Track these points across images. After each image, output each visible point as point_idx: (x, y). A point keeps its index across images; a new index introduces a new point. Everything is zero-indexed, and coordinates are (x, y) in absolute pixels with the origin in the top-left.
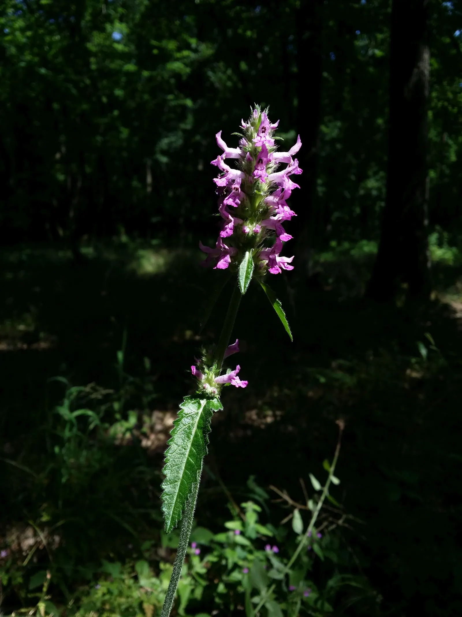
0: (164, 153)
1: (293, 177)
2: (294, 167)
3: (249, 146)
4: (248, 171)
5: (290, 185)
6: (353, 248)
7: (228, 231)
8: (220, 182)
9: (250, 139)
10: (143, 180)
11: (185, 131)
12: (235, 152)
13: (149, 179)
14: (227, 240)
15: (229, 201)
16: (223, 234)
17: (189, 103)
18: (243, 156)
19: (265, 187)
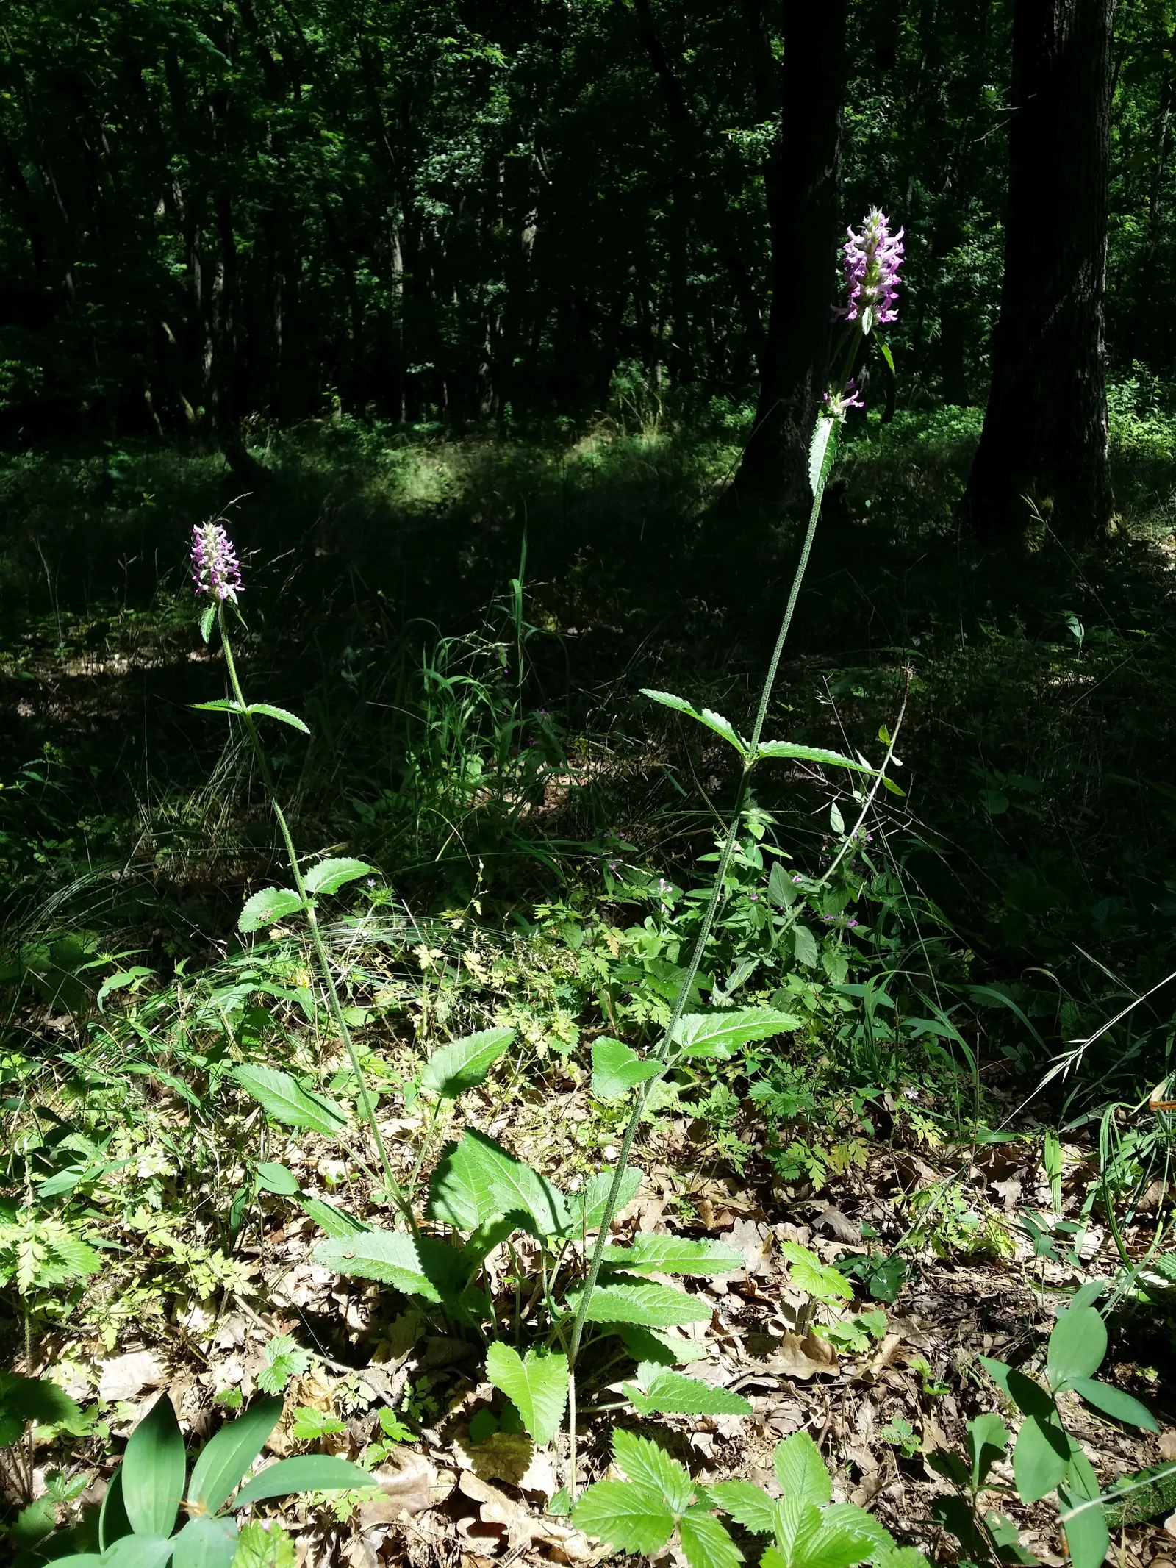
0: (436, 191)
1: (899, 255)
2: (900, 249)
3: (869, 235)
4: (869, 252)
5: (898, 261)
6: (923, 426)
7: (856, 293)
8: (853, 260)
9: (870, 230)
10: (382, 266)
11: (485, 130)
12: (859, 239)
13: (399, 265)
14: (856, 300)
15: (857, 273)
16: (854, 295)
17: (496, 54)
18: (866, 242)
19: (880, 263)
